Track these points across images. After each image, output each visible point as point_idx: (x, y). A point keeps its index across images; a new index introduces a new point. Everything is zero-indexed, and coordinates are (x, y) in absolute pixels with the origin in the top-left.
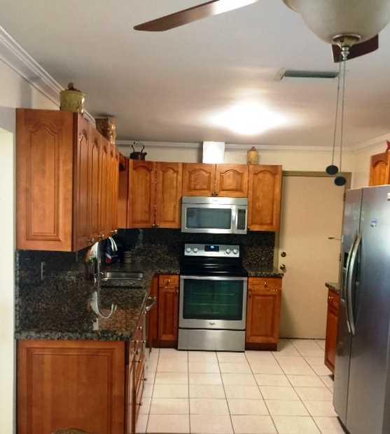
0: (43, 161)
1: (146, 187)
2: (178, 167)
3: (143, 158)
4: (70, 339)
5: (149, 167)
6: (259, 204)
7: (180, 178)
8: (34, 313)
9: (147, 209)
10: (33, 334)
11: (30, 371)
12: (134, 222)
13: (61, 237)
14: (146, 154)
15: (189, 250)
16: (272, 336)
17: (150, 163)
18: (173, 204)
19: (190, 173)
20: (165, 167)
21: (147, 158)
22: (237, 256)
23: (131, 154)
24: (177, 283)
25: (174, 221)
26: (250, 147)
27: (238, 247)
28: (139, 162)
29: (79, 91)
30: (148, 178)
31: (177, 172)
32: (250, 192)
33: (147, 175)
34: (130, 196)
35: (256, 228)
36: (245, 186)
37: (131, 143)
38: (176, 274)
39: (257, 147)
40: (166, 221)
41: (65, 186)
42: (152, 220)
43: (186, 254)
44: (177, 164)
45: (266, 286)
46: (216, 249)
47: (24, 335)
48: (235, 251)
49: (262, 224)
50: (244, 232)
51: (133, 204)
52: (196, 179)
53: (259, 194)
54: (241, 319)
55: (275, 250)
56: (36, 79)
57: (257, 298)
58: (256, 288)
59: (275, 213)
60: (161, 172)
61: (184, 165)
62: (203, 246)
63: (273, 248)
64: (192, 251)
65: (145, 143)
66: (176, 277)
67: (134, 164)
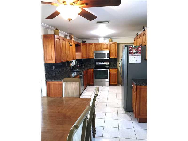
0: (49, 45)
1: (86, 49)
2: (93, 44)
3: (85, 43)
4: (56, 81)
5: (86, 45)
6: (112, 52)
7: (93, 46)
8: (51, 76)
9: (86, 54)
10: (49, 80)
11: (49, 88)
12: (83, 57)
13: (53, 60)
14: (86, 41)
15: (97, 63)
16: (116, 83)
17: (87, 43)
18: (92, 53)
19: (96, 45)
20: (90, 44)
21: (86, 43)
22: (108, 64)
23: (82, 42)
24: (93, 71)
25: (92, 57)
26: (109, 38)
27: (108, 62)
28: (84, 44)
29: (57, 30)
30: (86, 47)
31: (93, 45)
32: (110, 49)
33: (85, 47)
34: (82, 51)
35: (112, 57)
36: (109, 48)
37: (82, 39)
38: (92, 69)
39: (111, 38)
40: (91, 57)
41: (53, 50)
42: (88, 57)
43: (96, 64)
44: (92, 43)
45: (114, 71)
46: (103, 63)
47: (47, 80)
48: (108, 63)
49: (113, 56)
50: (109, 58)
51: (83, 53)
52: (97, 47)
53: (112, 49)
54: (108, 79)
55: (118, 62)
56: (48, 28)
57: (112, 74)
58: (112, 71)
59: (116, 53)
60: (89, 46)
61: (94, 43)
62: (100, 62)
63: (117, 62)
64: (98, 63)
65: (85, 39)
66: (93, 69)
67: (82, 44)
